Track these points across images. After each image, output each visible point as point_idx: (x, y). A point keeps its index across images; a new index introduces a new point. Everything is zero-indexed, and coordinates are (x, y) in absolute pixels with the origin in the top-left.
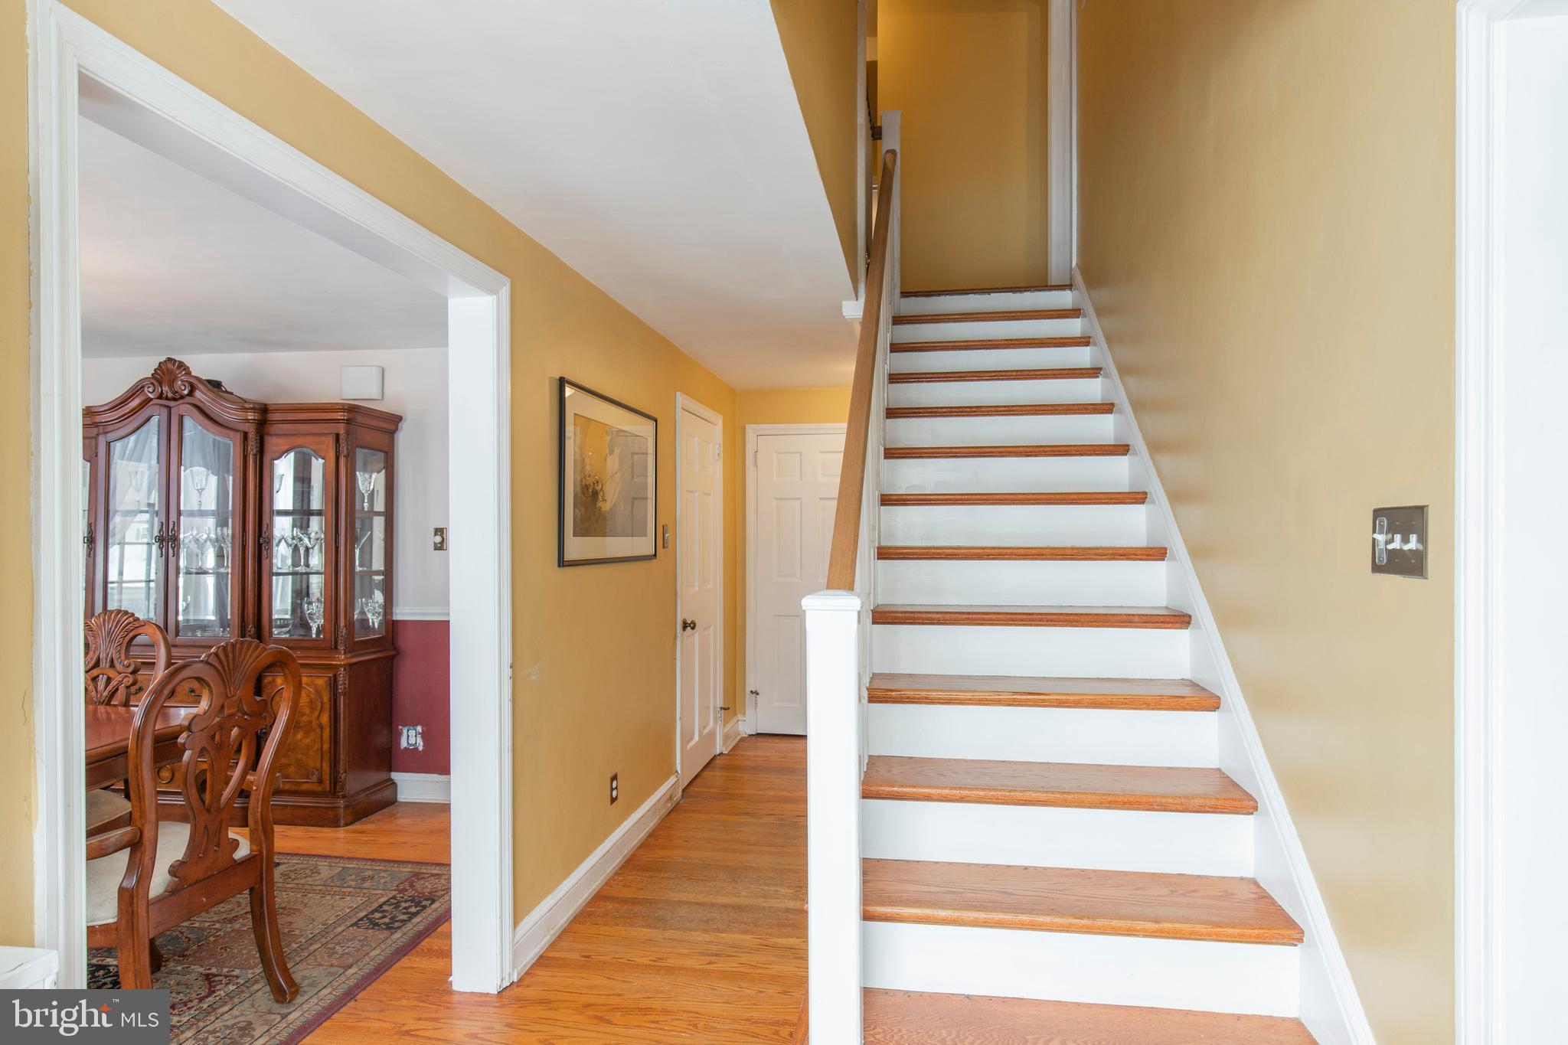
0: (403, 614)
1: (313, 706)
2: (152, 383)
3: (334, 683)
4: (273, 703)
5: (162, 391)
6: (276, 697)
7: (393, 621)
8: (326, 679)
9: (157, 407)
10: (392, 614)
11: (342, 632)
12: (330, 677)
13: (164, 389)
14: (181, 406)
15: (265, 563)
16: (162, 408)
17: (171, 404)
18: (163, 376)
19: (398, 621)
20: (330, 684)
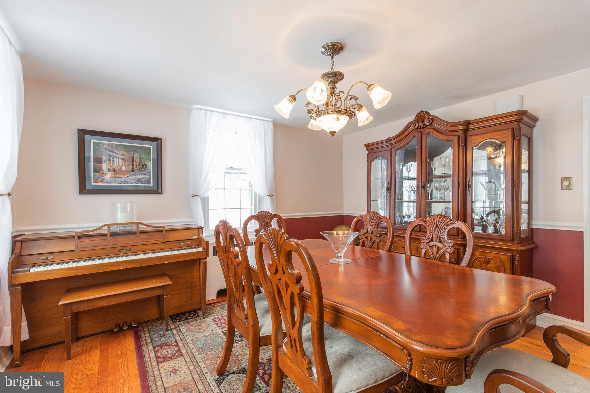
0: (536, 225)
1: (499, 269)
2: (415, 123)
3: (512, 258)
4: (474, 263)
5: (418, 125)
6: (475, 261)
7: (532, 229)
8: (509, 256)
9: (416, 132)
10: (532, 225)
11: (517, 233)
12: (511, 256)
13: (419, 124)
14: (427, 130)
15: (468, 196)
16: (418, 132)
17: (422, 130)
18: (418, 119)
19: (534, 228)
20: (511, 260)
